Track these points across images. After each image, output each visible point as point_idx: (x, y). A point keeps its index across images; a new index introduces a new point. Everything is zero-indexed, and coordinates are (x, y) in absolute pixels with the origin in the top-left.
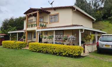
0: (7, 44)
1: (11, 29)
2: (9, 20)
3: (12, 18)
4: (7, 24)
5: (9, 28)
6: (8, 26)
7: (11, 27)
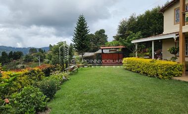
0: (134, 64)
1: (132, 37)
2: (127, 21)
3: (132, 17)
4: (125, 29)
5: (129, 35)
6: (127, 33)
7: (132, 34)
